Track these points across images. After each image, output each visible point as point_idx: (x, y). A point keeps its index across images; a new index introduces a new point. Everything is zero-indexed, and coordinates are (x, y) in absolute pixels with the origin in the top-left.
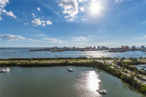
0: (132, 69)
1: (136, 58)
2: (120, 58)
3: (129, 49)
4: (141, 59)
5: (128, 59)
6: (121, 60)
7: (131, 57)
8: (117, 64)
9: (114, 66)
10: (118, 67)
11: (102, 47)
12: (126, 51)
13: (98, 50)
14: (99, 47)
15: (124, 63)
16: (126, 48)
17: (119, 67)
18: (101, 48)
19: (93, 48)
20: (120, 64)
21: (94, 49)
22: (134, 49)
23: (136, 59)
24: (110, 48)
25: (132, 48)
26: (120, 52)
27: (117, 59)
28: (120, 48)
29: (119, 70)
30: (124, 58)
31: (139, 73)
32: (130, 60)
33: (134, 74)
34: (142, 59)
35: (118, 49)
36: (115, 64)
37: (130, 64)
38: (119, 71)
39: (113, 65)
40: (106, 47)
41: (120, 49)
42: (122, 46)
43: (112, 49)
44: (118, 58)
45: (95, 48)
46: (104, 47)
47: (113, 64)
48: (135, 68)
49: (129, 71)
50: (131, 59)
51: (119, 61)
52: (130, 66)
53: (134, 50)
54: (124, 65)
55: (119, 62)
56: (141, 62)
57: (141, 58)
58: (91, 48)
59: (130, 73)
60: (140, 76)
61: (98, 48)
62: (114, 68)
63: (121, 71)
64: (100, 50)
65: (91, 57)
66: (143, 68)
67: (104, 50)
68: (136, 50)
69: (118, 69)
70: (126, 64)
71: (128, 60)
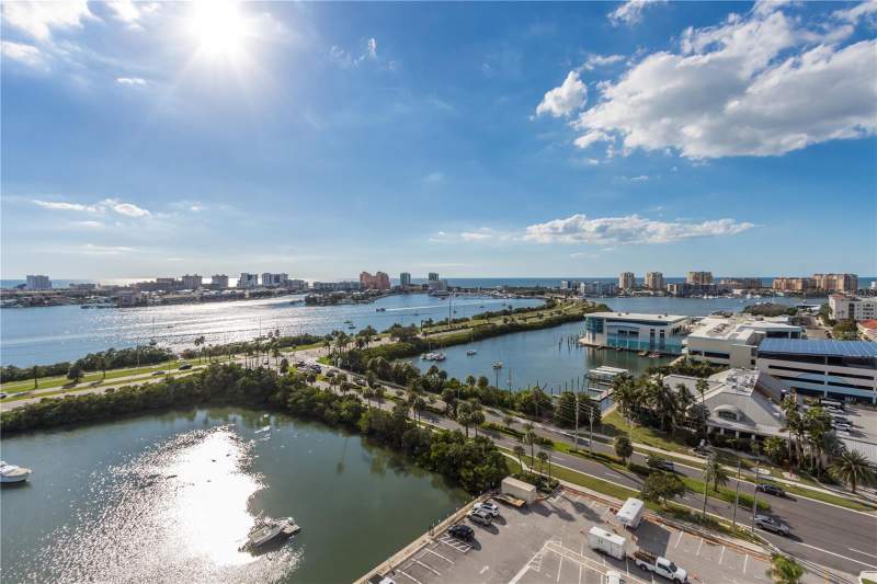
0: (400, 379)
1: (413, 325)
2: (356, 332)
3: (388, 286)
4: (428, 330)
5: (386, 332)
6: (360, 343)
7: (396, 326)
8: (342, 367)
9: (330, 375)
10: (345, 379)
11: (266, 276)
12: (380, 294)
13: (241, 297)
14: (250, 277)
15: (371, 353)
16: (380, 284)
17: (350, 378)
18: (260, 282)
19: (211, 287)
20: (353, 362)
21: (218, 291)
22: (406, 288)
23: (413, 329)
24: (311, 285)
25: (398, 284)
26: (357, 300)
27: (343, 339)
28: (356, 284)
29: (352, 392)
30: (369, 333)
31: (424, 386)
32: (394, 336)
33: (406, 397)
34: (433, 330)
35: (348, 287)
36: (333, 364)
37: (393, 354)
38: (351, 397)
39: (324, 373)
40: (291, 278)
41: (356, 287)
42: (365, 275)
43: (321, 288)
44: (348, 334)
45: (221, 281)
46: (277, 278)
47: (326, 368)
48: (409, 368)
49: (390, 391)
50: (396, 331)
51: (351, 346)
52: (394, 364)
53: (407, 292)
54: (370, 363)
55: (351, 353)
56: (430, 340)
57: (429, 324)
58: (192, 282)
59: (394, 399)
60: (426, 399)
61: (241, 285)
62: (327, 385)
63: (360, 397)
64: (254, 296)
65: (200, 341)
66: (434, 363)
67: (281, 294)
68: (413, 290)
69: (346, 387)
70: (379, 359)
71: (386, 341)
